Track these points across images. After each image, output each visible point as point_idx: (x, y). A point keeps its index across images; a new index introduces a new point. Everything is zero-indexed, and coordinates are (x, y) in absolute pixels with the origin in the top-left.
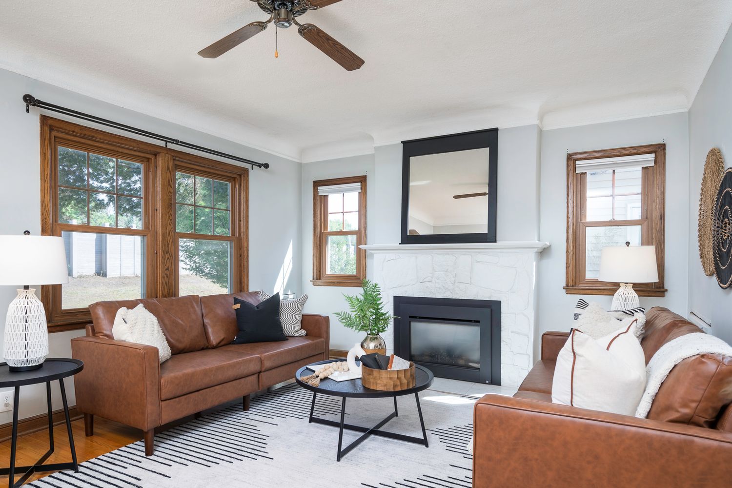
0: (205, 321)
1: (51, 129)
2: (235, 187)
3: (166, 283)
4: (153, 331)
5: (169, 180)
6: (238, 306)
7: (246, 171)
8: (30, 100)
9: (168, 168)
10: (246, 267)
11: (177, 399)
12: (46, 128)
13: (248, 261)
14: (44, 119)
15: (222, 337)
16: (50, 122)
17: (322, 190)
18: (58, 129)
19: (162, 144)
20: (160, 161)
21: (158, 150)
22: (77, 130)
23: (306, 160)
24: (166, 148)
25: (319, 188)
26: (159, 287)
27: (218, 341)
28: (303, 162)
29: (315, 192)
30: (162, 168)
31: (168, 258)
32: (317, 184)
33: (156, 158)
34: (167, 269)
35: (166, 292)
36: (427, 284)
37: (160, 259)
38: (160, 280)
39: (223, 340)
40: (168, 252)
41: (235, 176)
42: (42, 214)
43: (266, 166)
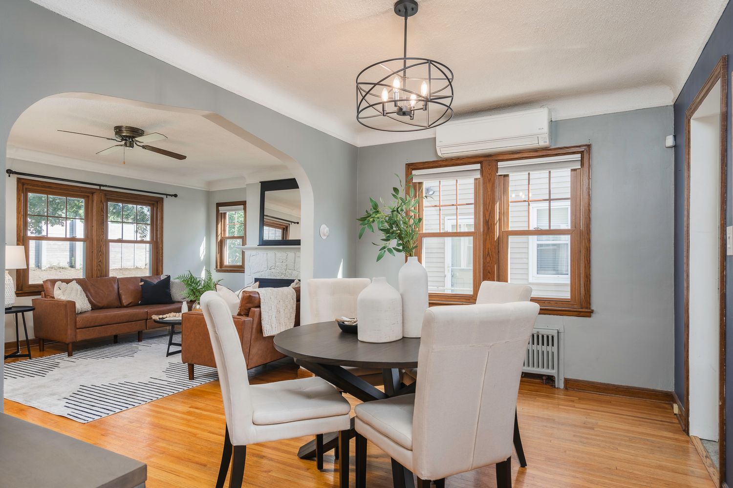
0: (120, 291)
1: (23, 184)
2: (154, 209)
3: (99, 270)
4: (77, 294)
5: (102, 209)
6: (143, 283)
7: (162, 199)
8: (9, 172)
9: (101, 201)
10: (160, 260)
11: (87, 329)
12: (20, 185)
13: (162, 257)
14: (19, 180)
15: (130, 301)
16: (23, 181)
17: (222, 209)
18: (28, 184)
19: (98, 187)
20: (95, 197)
21: (94, 191)
22: (40, 184)
23: (213, 189)
24: (100, 189)
25: (219, 208)
26: (95, 273)
27: (127, 303)
28: (210, 190)
29: (218, 211)
30: (97, 201)
31: (101, 255)
32: (219, 205)
33: (93, 195)
34: (100, 261)
35: (99, 275)
36: (273, 270)
37: (95, 255)
38: (95, 268)
39: (131, 303)
40: (101, 251)
41: (153, 202)
42: (17, 232)
43: (176, 196)
